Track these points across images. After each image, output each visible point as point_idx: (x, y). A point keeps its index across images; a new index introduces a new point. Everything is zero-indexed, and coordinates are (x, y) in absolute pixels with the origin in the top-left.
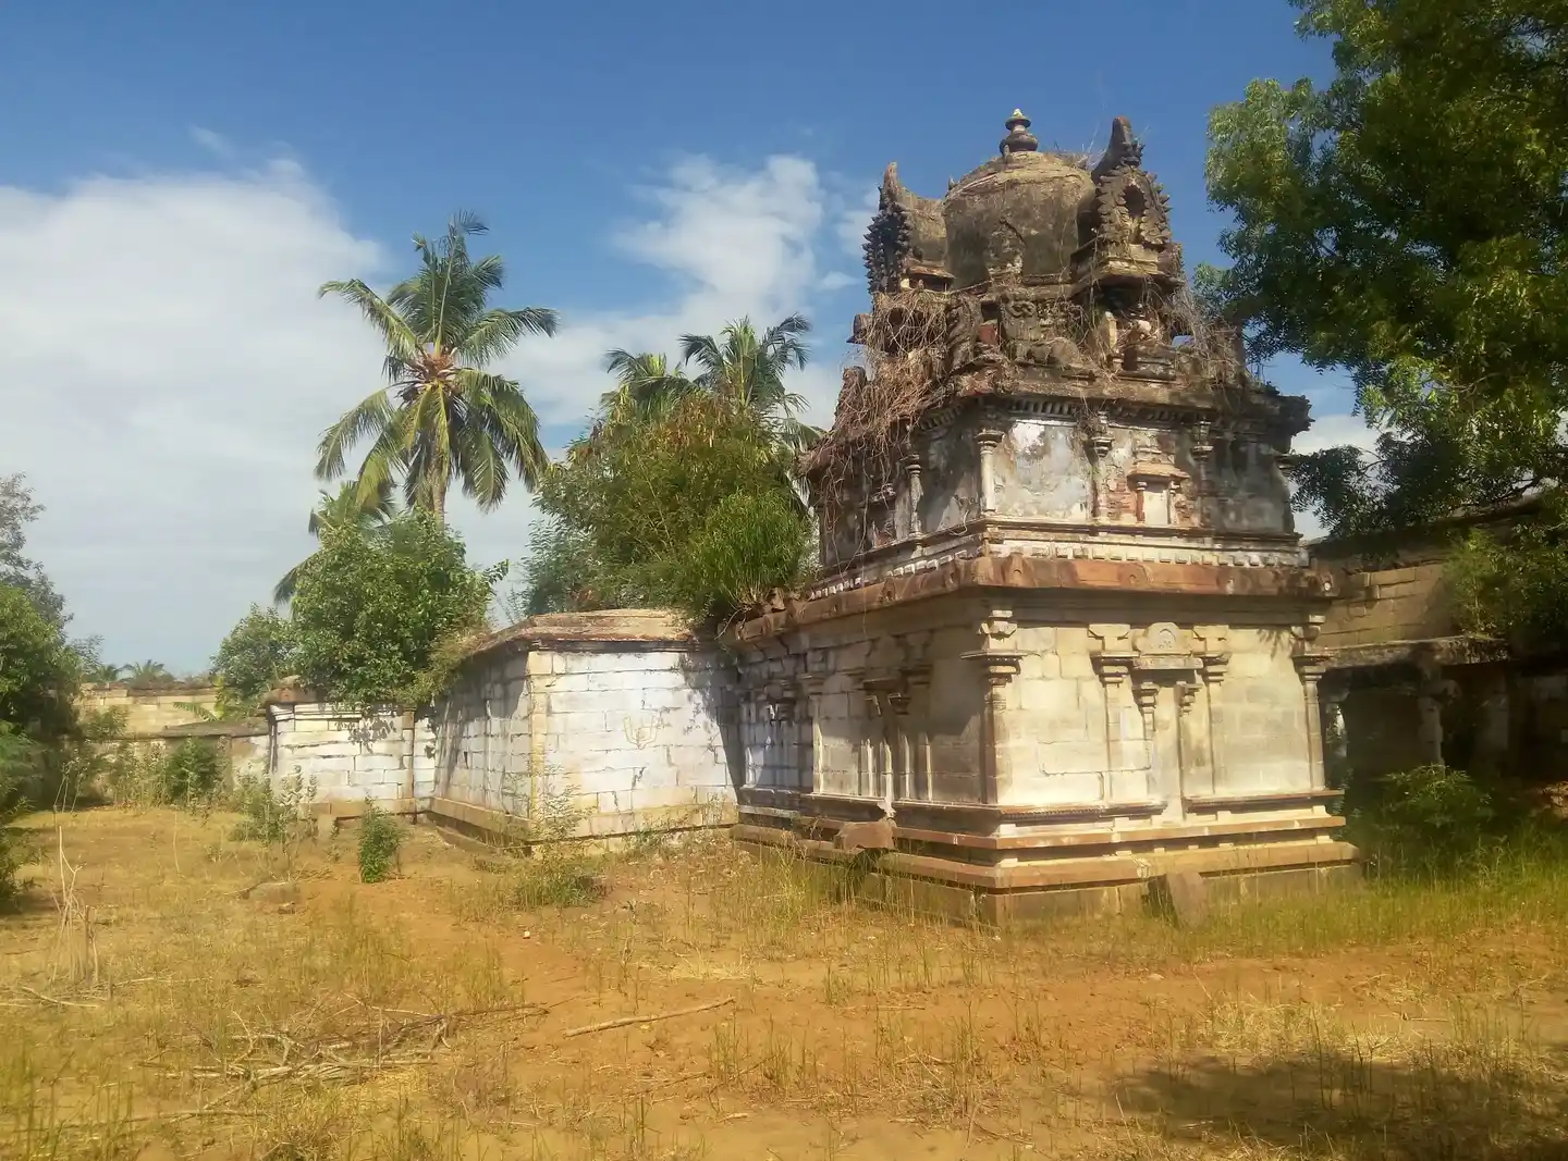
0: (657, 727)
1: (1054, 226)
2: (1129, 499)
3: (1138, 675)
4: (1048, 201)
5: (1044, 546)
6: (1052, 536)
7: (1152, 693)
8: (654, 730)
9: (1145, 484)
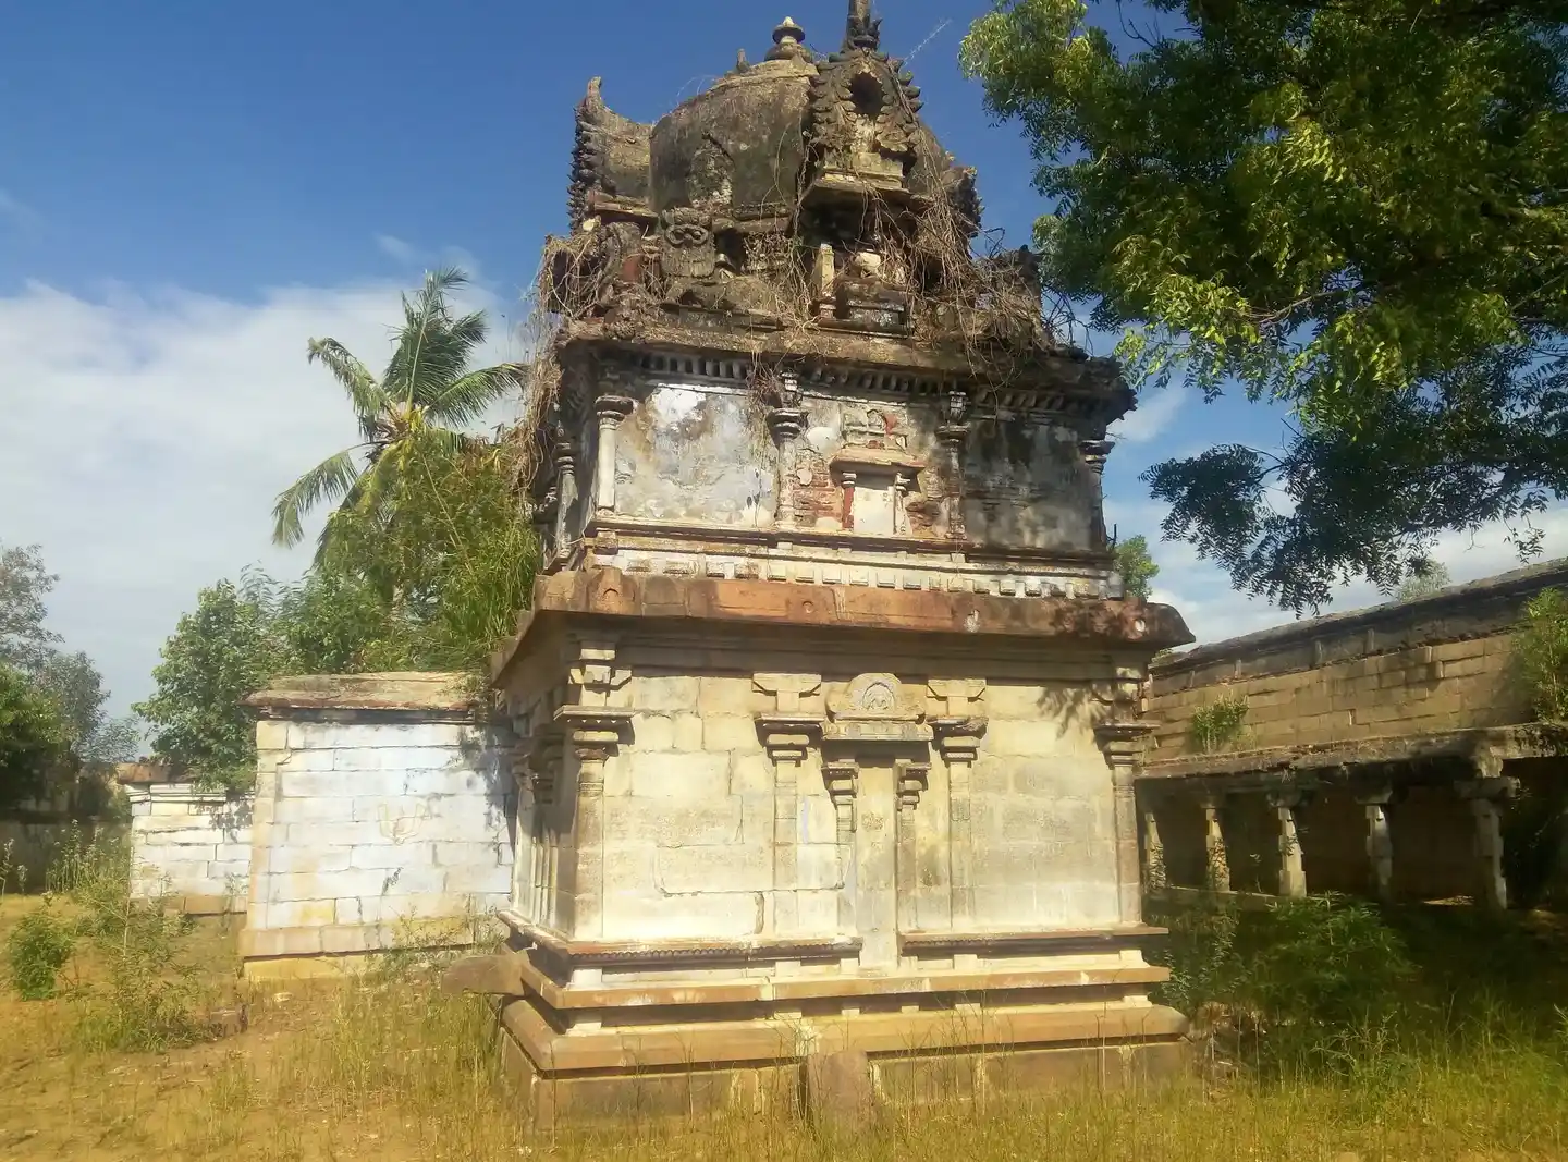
0: (422, 817)
1: (769, 138)
2: (834, 498)
3: (832, 749)
4: (764, 104)
5: (690, 561)
6: (700, 546)
7: (847, 774)
8: (418, 820)
9: (854, 476)
